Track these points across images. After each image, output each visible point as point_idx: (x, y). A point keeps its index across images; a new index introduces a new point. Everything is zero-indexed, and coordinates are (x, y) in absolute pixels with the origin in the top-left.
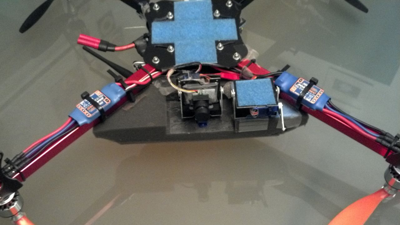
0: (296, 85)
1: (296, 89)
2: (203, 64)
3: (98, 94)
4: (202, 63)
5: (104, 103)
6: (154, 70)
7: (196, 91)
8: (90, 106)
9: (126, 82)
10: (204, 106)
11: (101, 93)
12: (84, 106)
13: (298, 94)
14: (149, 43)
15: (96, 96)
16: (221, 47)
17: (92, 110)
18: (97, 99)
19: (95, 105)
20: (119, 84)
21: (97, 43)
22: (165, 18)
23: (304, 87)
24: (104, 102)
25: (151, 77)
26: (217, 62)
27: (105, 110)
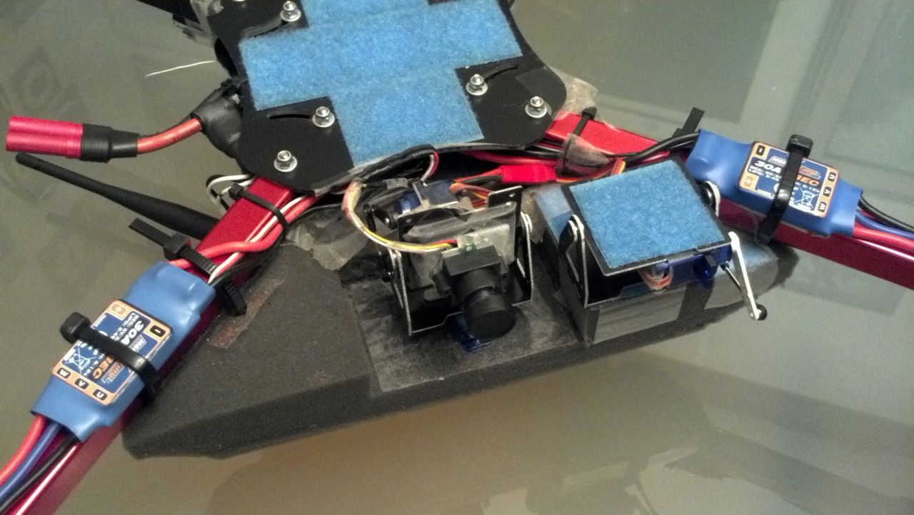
0: (752, 167)
1: (756, 179)
2: (440, 150)
3: (119, 313)
4: (437, 147)
5: (151, 343)
6: (286, 194)
7: (452, 240)
8: (101, 362)
9: (207, 253)
10: (489, 289)
11: (129, 309)
12: (81, 368)
13: (769, 196)
14: (246, 108)
15: (112, 323)
16: (480, 86)
17: (111, 377)
18: (122, 333)
19: (119, 353)
20: (182, 262)
21: (75, 137)
22: (277, 23)
23: (778, 170)
24: (146, 338)
25: (281, 219)
26: (481, 137)
27: (157, 366)
